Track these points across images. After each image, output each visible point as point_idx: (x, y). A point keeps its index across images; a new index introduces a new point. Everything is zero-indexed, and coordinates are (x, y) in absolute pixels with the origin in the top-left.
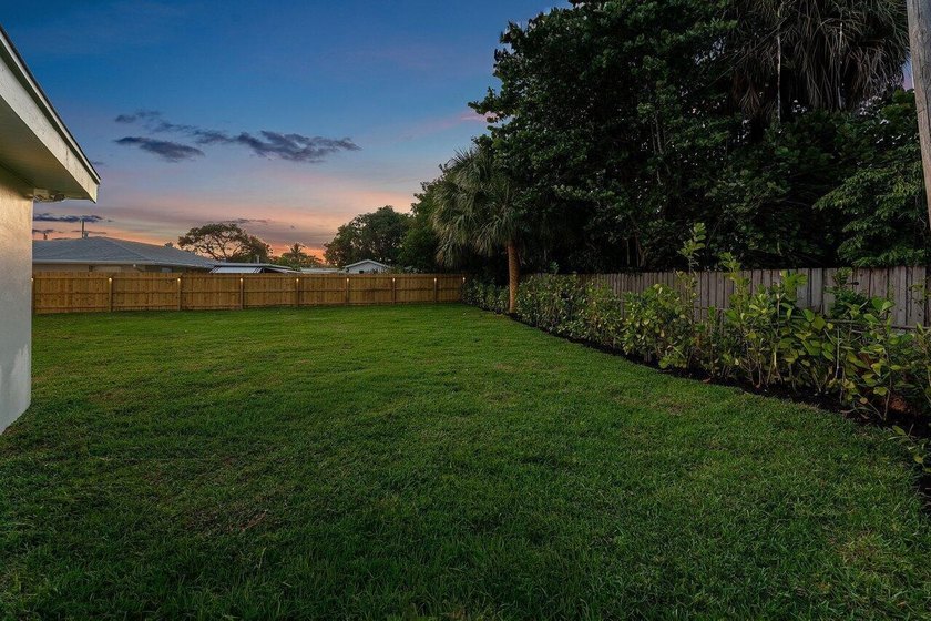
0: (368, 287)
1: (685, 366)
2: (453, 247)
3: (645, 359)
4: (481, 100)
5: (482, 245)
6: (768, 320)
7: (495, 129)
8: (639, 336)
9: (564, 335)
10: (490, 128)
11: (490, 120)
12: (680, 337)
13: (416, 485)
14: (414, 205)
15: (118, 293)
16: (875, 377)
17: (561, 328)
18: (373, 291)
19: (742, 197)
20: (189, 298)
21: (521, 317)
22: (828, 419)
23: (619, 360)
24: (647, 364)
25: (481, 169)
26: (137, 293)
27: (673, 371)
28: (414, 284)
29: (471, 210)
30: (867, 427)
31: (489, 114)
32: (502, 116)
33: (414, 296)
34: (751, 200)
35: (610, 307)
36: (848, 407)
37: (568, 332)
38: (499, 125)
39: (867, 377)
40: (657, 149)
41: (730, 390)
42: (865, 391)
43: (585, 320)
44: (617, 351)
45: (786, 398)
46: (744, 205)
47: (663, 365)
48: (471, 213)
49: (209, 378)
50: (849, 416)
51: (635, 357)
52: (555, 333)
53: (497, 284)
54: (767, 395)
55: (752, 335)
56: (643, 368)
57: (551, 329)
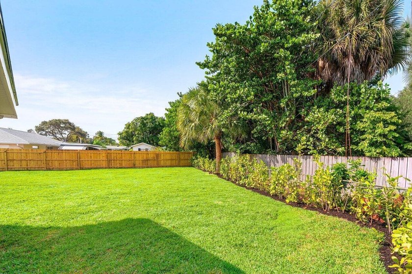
0: (145, 158)
1: (296, 202)
2: (188, 139)
3: (280, 198)
4: (202, 61)
5: (202, 139)
6: (330, 182)
7: (209, 78)
8: (277, 187)
9: (243, 185)
10: (207, 77)
11: (207, 73)
12: (294, 188)
13: (194, 258)
14: (166, 114)
15: (10, 160)
16: (368, 208)
17: (241, 182)
18: (147, 160)
19: (320, 121)
20: (50, 164)
21: (222, 176)
22: (350, 224)
23: (268, 198)
24: (281, 200)
25: (202, 99)
26: (21, 160)
27: (292, 204)
28: (168, 157)
29: (197, 120)
30: (364, 228)
31: (206, 70)
32: (213, 72)
33: (168, 163)
34: (324, 123)
35: (264, 173)
36: (358, 220)
37: (245, 184)
38: (210, 76)
39: (365, 208)
40: (285, 95)
41: (314, 212)
42: (364, 213)
43: (253, 178)
44: (267, 194)
45: (336, 216)
46: (321, 125)
47: (287, 201)
48: (197, 122)
49: (81, 209)
50: (358, 223)
51: (275, 196)
52: (239, 185)
53: (210, 158)
54: (329, 215)
55: (324, 189)
56: (279, 202)
57: (237, 182)
